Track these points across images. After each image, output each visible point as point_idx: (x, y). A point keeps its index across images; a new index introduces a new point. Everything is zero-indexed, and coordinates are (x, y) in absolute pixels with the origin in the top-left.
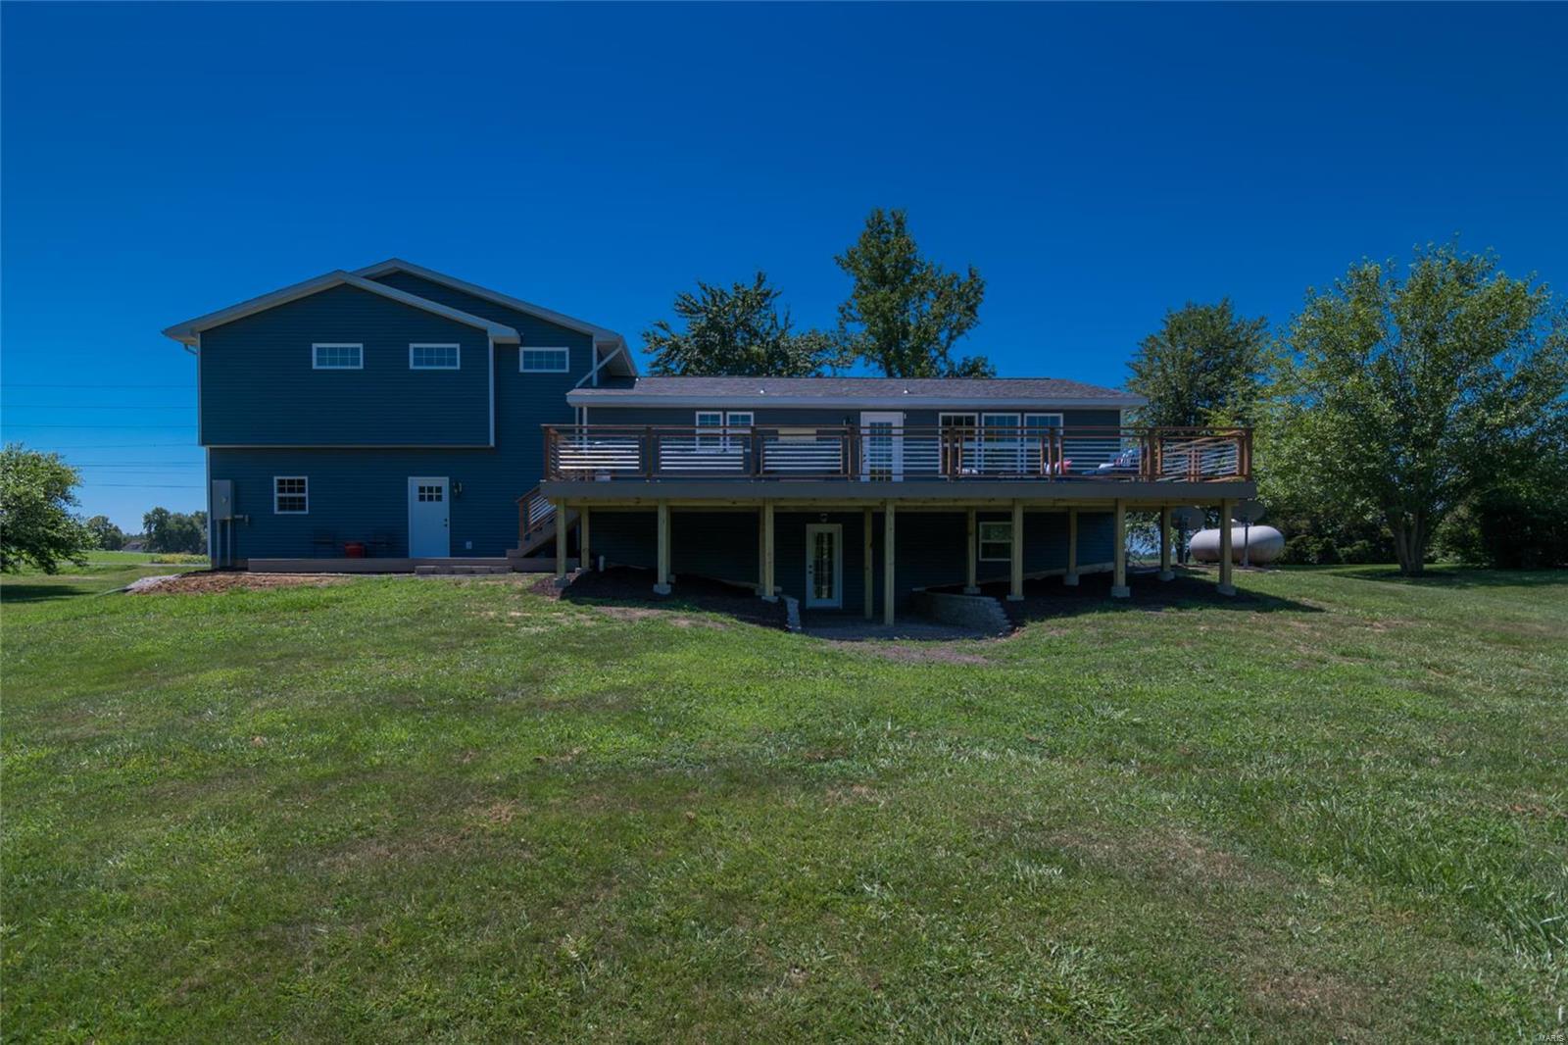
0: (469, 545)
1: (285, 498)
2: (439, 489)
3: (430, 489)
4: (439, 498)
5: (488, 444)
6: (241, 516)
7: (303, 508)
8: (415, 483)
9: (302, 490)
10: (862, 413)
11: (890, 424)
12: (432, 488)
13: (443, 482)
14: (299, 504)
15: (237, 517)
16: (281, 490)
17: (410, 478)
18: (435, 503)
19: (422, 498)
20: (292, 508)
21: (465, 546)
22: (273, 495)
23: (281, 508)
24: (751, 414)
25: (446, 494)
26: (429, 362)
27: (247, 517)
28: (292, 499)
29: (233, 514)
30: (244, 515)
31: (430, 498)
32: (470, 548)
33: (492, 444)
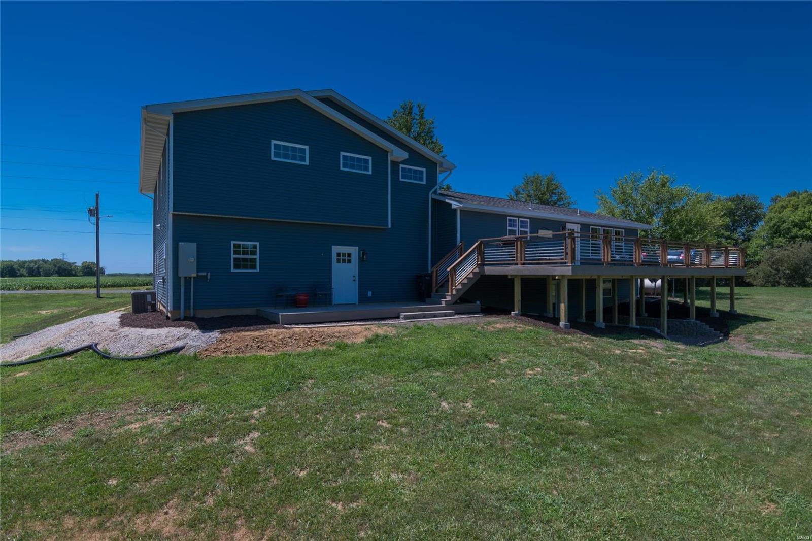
0: (370, 294)
1: (239, 259)
2: (349, 255)
3: (344, 255)
4: (349, 261)
5: (388, 226)
6: (205, 274)
7: (254, 267)
8: (336, 249)
9: (254, 253)
10: (567, 224)
11: (573, 230)
12: (345, 254)
13: (354, 250)
14: (251, 263)
15: (200, 274)
16: (236, 253)
17: (333, 247)
18: (346, 265)
19: (338, 261)
20: (245, 267)
21: (367, 294)
22: (230, 256)
23: (236, 267)
24: (528, 220)
25: (355, 258)
26: (352, 167)
27: (209, 274)
28: (244, 260)
29: (198, 271)
30: (207, 272)
31: (344, 261)
32: (371, 296)
33: (390, 226)
